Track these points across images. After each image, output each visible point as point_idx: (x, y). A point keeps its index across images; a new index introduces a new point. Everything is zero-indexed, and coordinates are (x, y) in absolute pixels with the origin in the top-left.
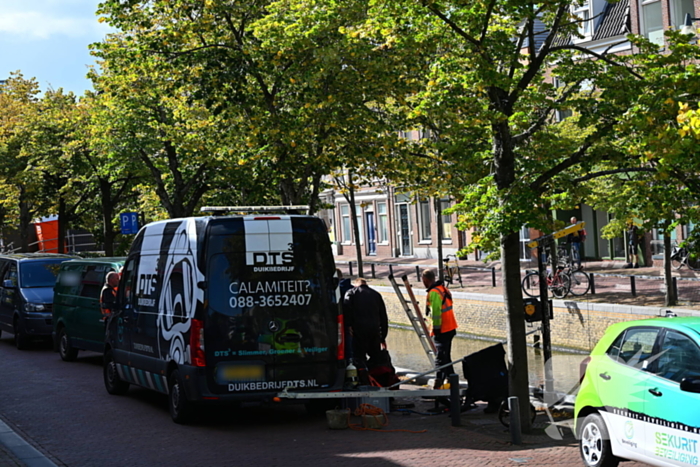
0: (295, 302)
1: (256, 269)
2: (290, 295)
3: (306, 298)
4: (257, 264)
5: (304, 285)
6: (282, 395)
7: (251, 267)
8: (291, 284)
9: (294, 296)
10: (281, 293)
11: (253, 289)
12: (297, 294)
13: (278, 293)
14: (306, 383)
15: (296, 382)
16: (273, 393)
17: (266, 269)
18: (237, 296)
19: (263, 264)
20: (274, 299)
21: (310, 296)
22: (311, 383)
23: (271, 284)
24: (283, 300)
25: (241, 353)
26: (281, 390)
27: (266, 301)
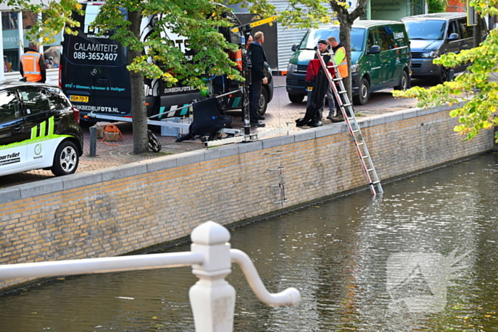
0: (107, 58)
1: (88, 36)
2: (105, 53)
3: (114, 56)
4: (90, 33)
5: (114, 47)
6: (89, 115)
7: (86, 34)
8: (107, 46)
9: (107, 54)
10: (100, 52)
11: (86, 48)
12: (109, 53)
13: (98, 52)
14: (112, 109)
15: (106, 108)
16: (85, 113)
17: (94, 36)
18: (78, 52)
19: (92, 33)
20: (96, 55)
21: (116, 55)
22: (115, 110)
23: (95, 46)
24: (101, 56)
25: (78, 87)
26: (90, 112)
27: (92, 56)
